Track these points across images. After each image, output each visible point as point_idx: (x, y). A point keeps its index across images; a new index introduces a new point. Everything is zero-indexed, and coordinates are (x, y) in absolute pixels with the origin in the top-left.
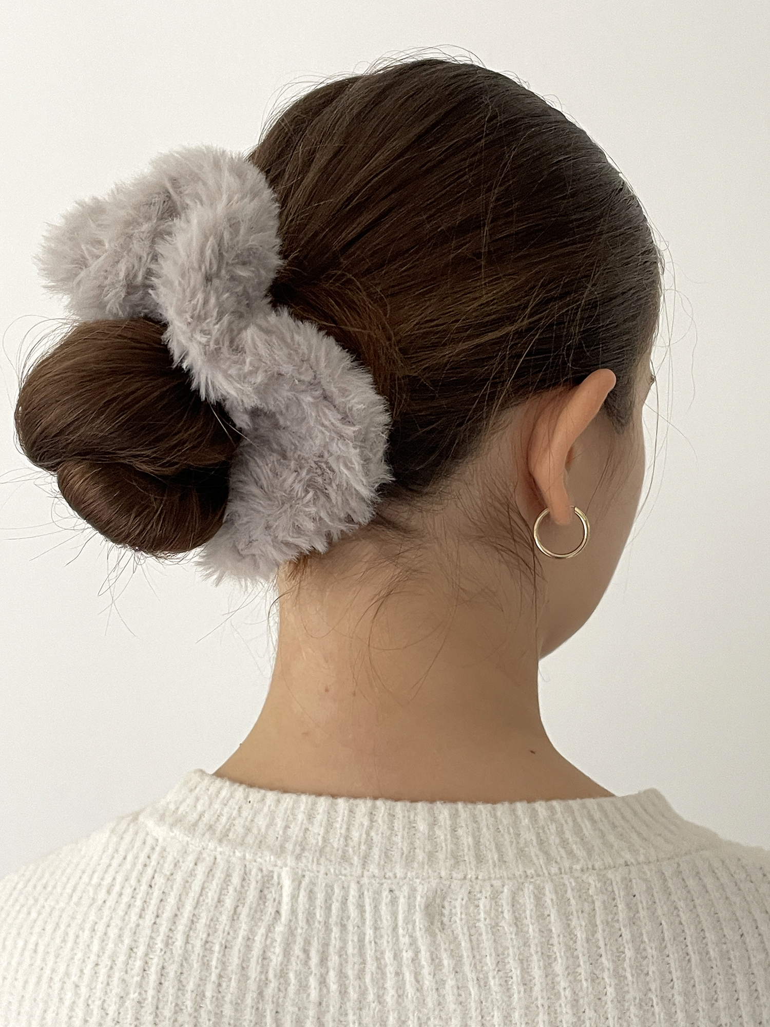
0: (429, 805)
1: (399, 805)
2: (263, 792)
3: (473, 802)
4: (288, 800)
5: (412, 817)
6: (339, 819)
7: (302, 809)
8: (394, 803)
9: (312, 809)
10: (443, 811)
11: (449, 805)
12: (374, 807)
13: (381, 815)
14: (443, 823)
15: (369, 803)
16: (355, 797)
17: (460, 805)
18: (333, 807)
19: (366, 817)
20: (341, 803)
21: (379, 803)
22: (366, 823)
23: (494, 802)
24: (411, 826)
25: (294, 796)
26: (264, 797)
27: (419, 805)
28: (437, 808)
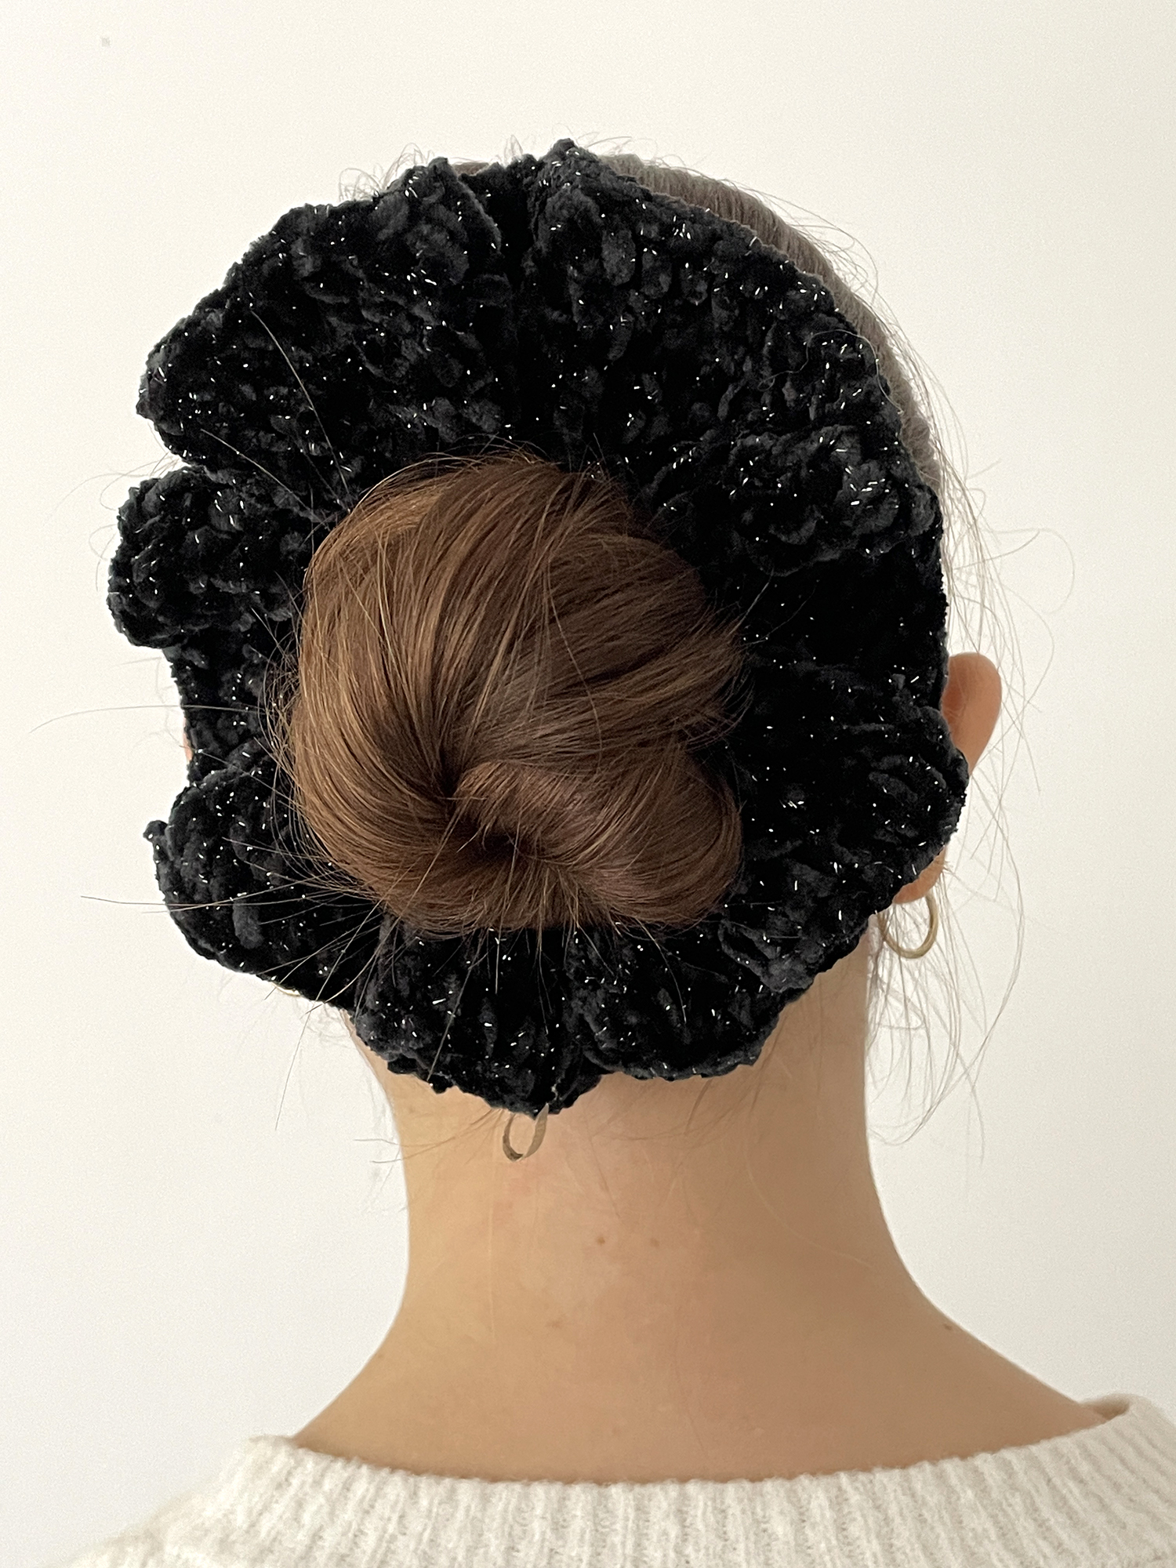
0: (788, 1484)
1: (731, 1489)
2: (447, 1482)
3: (867, 1468)
4: (505, 1495)
5: (759, 1510)
6: (618, 1526)
7: (539, 1511)
8: (719, 1486)
9: (559, 1510)
10: (816, 1493)
11: (825, 1481)
12: (684, 1498)
13: (699, 1513)
14: (818, 1519)
15: (673, 1490)
16: (644, 1481)
17: (844, 1478)
18: (602, 1502)
19: (672, 1517)
20: (618, 1494)
21: (692, 1488)
22: (674, 1531)
23: (905, 1465)
24: (760, 1529)
25: (517, 1487)
26: (453, 1491)
27: (769, 1486)
28: (804, 1489)
